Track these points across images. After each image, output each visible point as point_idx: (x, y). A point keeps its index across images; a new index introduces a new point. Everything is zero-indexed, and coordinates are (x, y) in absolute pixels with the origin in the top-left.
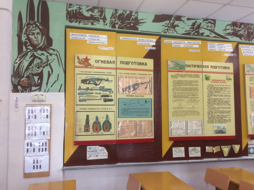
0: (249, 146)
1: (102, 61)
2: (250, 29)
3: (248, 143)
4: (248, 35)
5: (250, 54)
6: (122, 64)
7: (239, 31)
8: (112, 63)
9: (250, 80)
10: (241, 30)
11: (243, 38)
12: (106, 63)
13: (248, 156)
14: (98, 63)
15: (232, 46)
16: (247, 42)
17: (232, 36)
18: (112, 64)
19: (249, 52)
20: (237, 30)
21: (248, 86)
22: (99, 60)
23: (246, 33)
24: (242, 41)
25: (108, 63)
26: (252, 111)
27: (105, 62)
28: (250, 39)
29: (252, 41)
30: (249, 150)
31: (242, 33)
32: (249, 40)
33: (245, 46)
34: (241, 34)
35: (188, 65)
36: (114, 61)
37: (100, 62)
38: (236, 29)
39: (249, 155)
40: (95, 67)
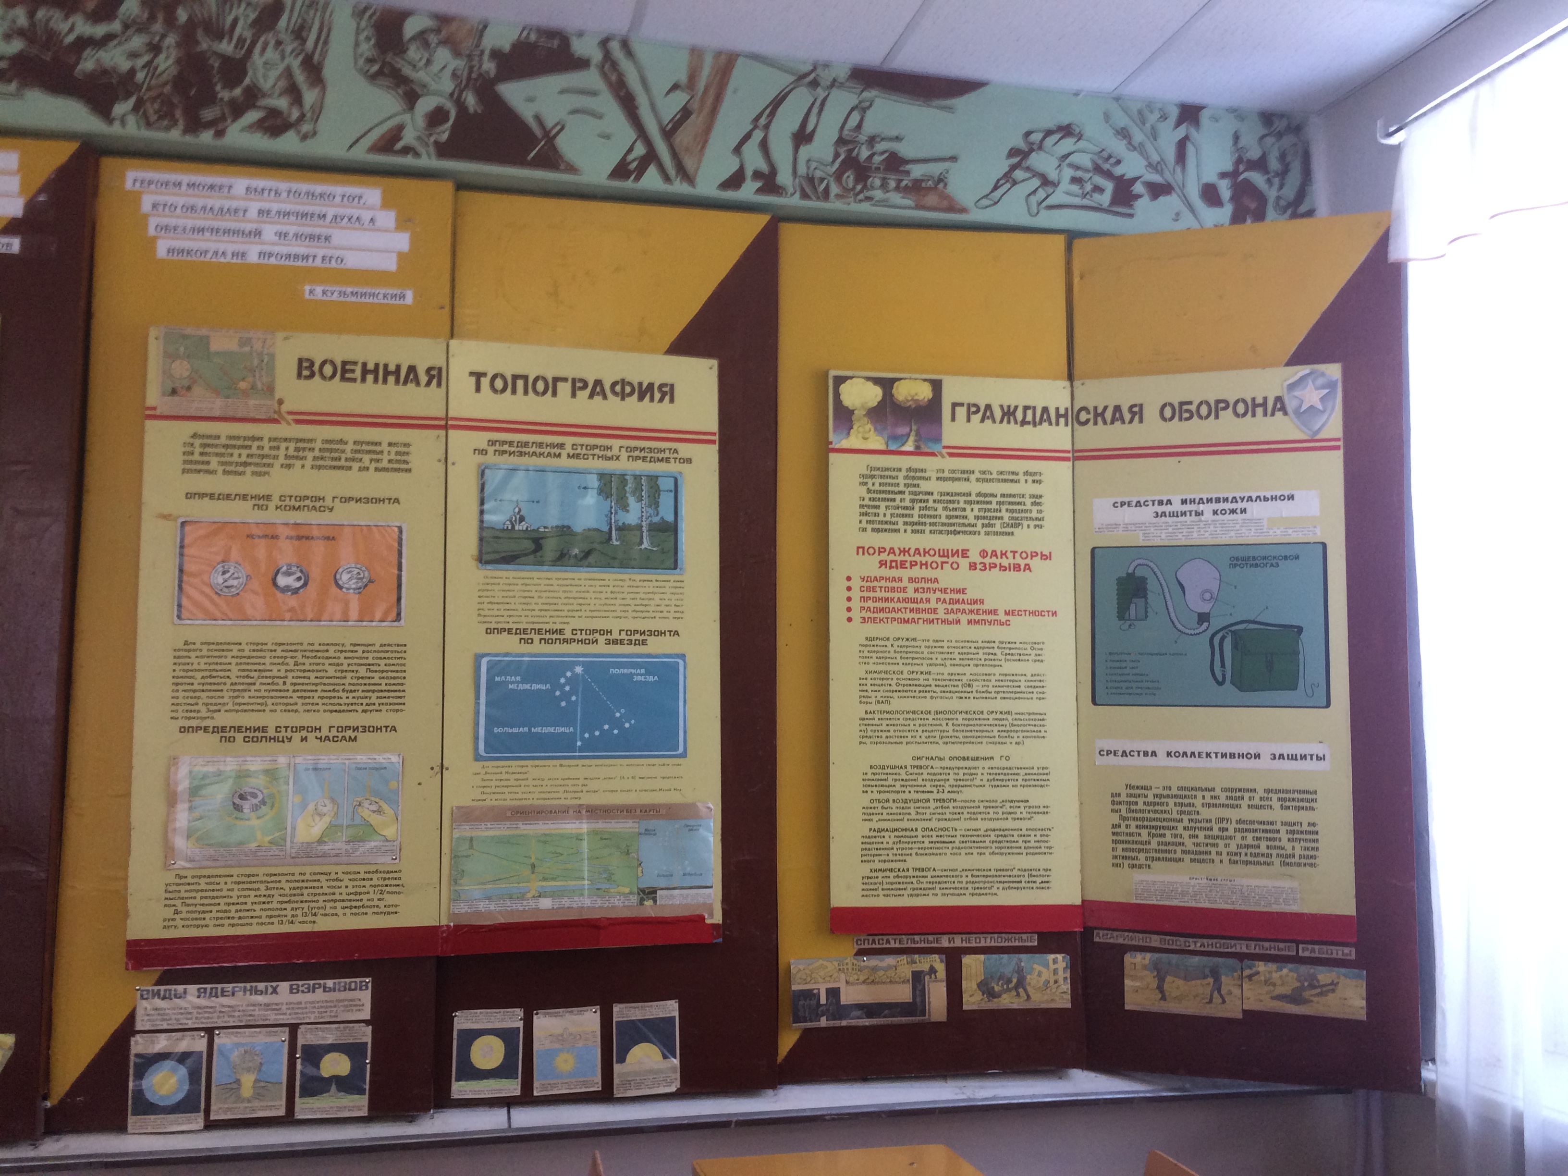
4: (180, 83)
5: (229, 246)
9: (191, 466)
11: (120, 108)
15: (24, 169)
16: (175, 136)
17: (13, 87)
19: (215, 231)
21: (166, 517)
23: (166, 63)
31: (124, 65)
32: (194, 125)
33: (185, 178)
34: (105, 72)
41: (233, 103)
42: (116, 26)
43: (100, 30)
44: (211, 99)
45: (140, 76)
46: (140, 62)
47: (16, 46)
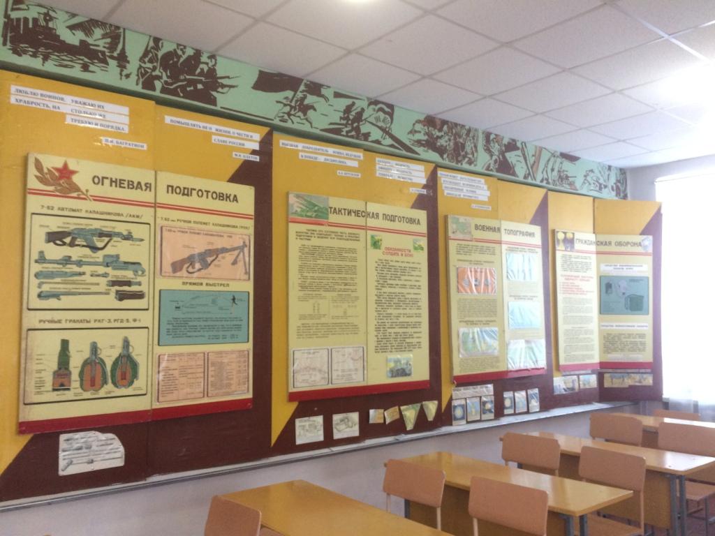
0: (455, 403)
1: (114, 180)
2: (460, 137)
3: (451, 397)
4: (454, 150)
5: (457, 193)
6: (172, 193)
7: (438, 137)
8: (142, 189)
9: (458, 253)
10: (442, 136)
11: (445, 156)
12: (124, 188)
13: (451, 425)
14: (103, 184)
15: (425, 171)
16: (453, 164)
17: (426, 149)
18: (144, 191)
19: (455, 189)
20: (435, 136)
21: (455, 266)
22: (103, 178)
23: (452, 144)
24: (444, 162)
25: (131, 186)
26: (460, 322)
27: (122, 185)
28: (460, 158)
29: (462, 164)
30: (454, 411)
31: (445, 144)
32: (458, 162)
33: (450, 174)
34: (442, 146)
35: (335, 209)
36: (150, 184)
37: (107, 182)
38: (434, 133)
39: (454, 422)
40: (91, 196)
41: (463, 155)
42: (443, 134)
43: (440, 134)
44: (459, 155)
45: (448, 148)
46: (447, 144)
47: (426, 138)
